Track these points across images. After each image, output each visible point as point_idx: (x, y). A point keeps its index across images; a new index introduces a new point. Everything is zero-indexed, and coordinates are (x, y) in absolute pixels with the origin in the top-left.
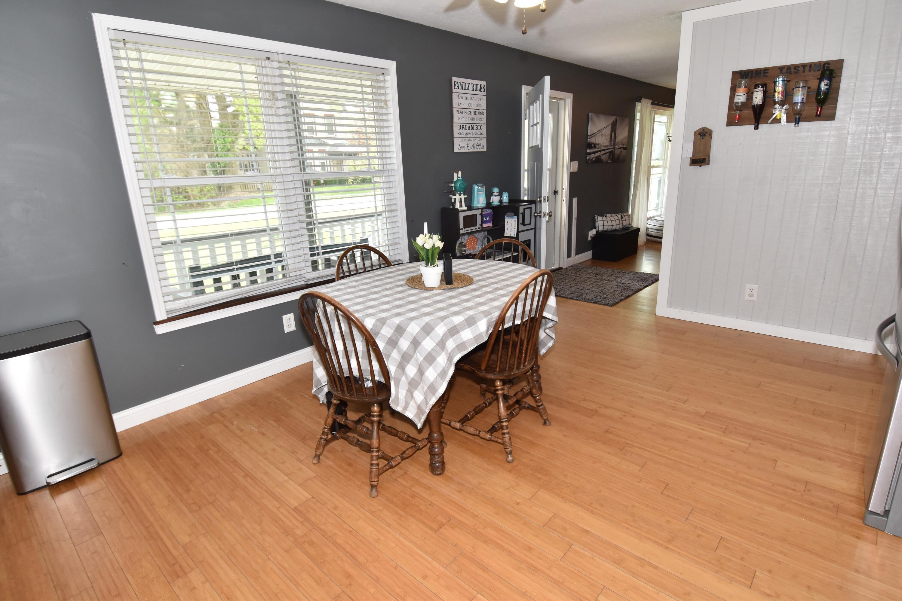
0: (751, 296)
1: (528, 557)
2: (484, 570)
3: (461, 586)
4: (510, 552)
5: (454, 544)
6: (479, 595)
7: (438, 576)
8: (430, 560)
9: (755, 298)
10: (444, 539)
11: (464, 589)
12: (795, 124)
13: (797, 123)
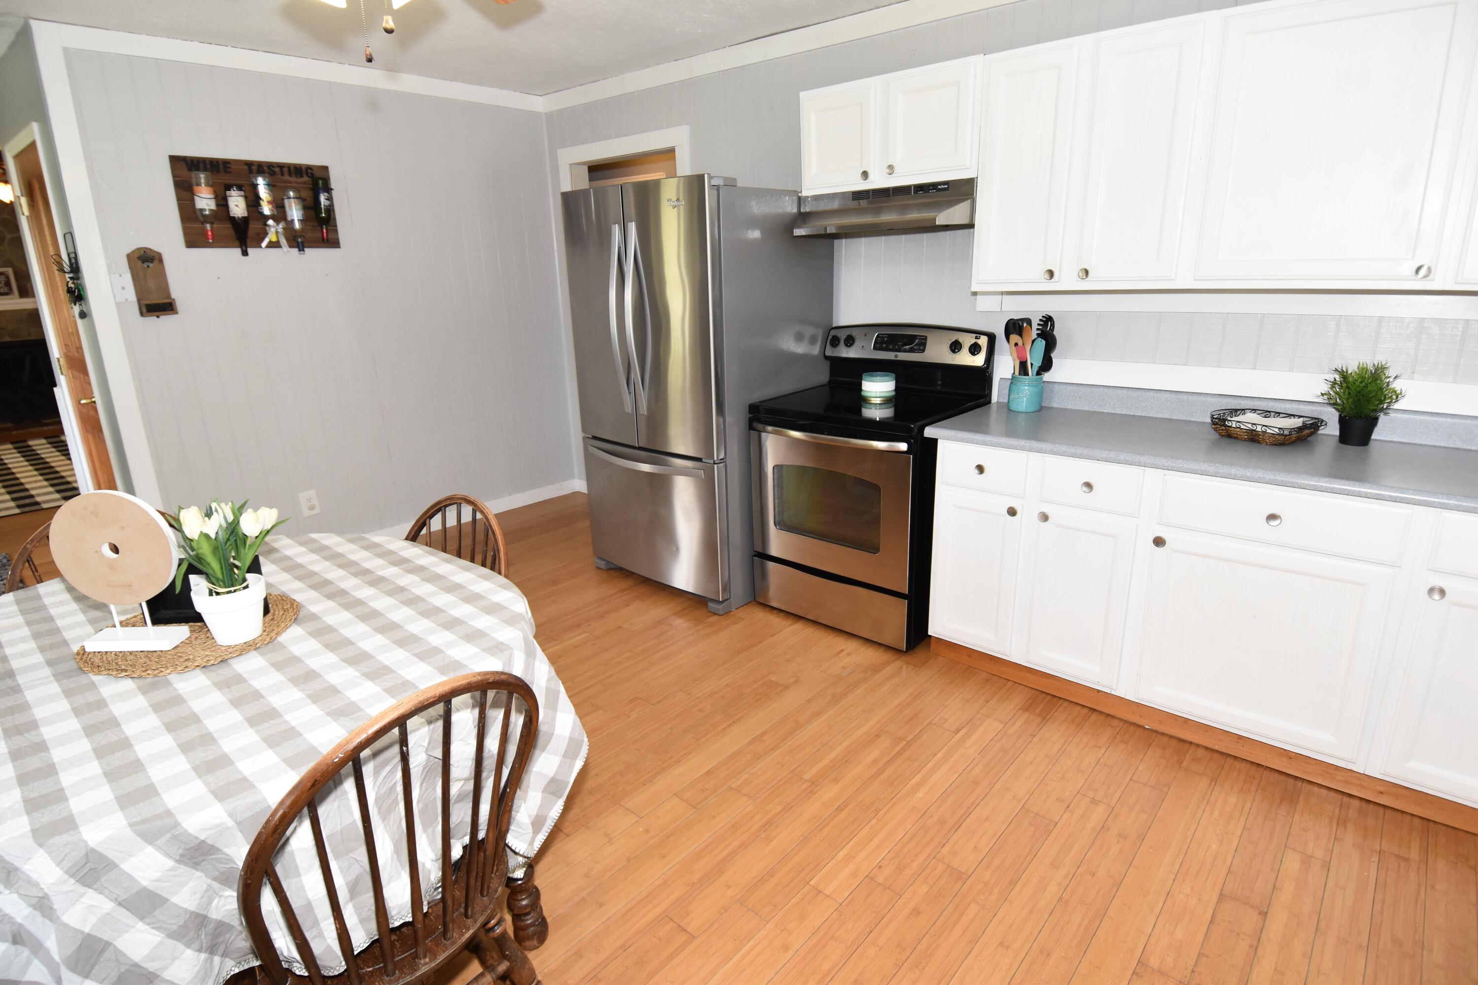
0: (312, 508)
1: (749, 829)
2: (772, 876)
3: (798, 903)
4: (740, 846)
5: (723, 911)
6: (812, 883)
7: (782, 931)
8: (752, 942)
9: (317, 510)
10: (712, 925)
11: (803, 899)
12: (300, 251)
13: (301, 249)
